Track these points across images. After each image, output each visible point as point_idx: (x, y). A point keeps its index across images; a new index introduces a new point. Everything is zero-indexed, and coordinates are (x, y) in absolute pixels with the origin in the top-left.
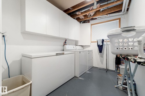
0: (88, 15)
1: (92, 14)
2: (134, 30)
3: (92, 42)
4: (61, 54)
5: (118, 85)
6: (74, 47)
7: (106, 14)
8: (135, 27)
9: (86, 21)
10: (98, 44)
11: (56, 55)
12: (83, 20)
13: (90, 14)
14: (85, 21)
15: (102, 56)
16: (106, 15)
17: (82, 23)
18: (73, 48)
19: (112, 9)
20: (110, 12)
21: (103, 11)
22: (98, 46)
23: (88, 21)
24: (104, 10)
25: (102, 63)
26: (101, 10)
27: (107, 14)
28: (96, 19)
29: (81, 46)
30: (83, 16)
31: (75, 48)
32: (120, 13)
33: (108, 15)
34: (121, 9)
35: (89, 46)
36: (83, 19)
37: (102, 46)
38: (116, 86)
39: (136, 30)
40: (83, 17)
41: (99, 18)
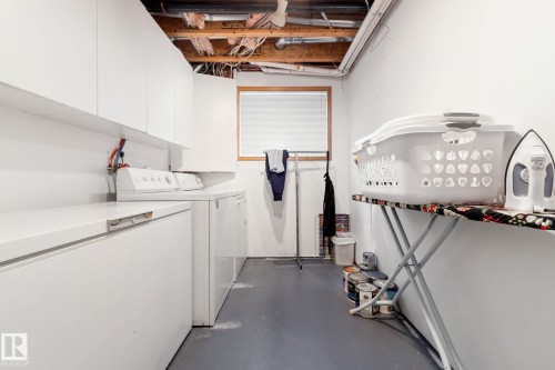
0: (231, 42)
1: (252, 47)
2: (474, 125)
3: (240, 159)
4: (136, 221)
5: (358, 305)
6: (168, 181)
7: (294, 60)
8: (477, 115)
9: (217, 65)
10: (271, 168)
11: (109, 233)
12: (206, 60)
13: (242, 44)
14: (210, 68)
15: (279, 214)
16: (294, 67)
17: (199, 72)
18: (166, 186)
19: (312, 50)
20: (307, 60)
21: (285, 46)
22: (271, 174)
23: (227, 71)
24: (291, 45)
25: (280, 238)
26: (282, 42)
27: (296, 63)
28: (257, 69)
29: (193, 176)
30: (211, 41)
31: (174, 185)
32: (334, 72)
33: (301, 67)
34: (337, 60)
35: (229, 175)
36: (206, 54)
37: (283, 175)
38: (352, 311)
39: (479, 126)
40: (209, 48)
41: (271, 71)
